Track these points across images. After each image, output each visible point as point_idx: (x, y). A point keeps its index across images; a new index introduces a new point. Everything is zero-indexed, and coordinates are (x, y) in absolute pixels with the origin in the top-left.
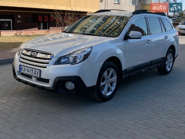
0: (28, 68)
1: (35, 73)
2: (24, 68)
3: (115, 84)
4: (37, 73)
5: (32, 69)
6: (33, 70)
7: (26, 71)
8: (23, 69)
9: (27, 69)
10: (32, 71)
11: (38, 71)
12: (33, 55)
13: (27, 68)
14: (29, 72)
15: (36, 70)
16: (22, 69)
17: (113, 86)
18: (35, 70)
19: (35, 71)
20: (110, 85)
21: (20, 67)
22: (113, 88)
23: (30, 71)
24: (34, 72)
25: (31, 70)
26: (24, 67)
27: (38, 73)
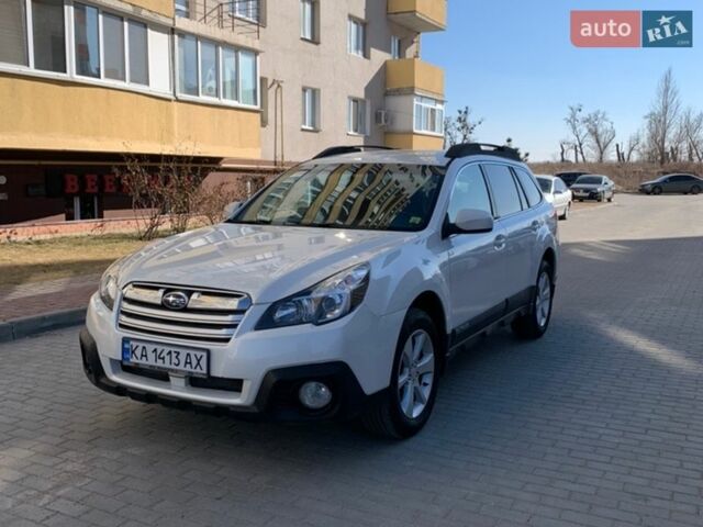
0: (160, 348)
1: (186, 363)
2: (140, 349)
3: (429, 379)
4: (194, 362)
5: (173, 349)
6: (178, 353)
7: (151, 356)
8: (138, 352)
9: (155, 350)
10: (174, 355)
11: (199, 354)
12: (173, 301)
13: (154, 347)
14: (163, 358)
15: (192, 353)
16: (133, 352)
17: (425, 384)
18: (188, 351)
19: (188, 355)
20: (417, 384)
21: (126, 346)
22: (426, 392)
23: (167, 359)
24: (182, 358)
25: (170, 353)
26: (141, 345)
27: (199, 361)
